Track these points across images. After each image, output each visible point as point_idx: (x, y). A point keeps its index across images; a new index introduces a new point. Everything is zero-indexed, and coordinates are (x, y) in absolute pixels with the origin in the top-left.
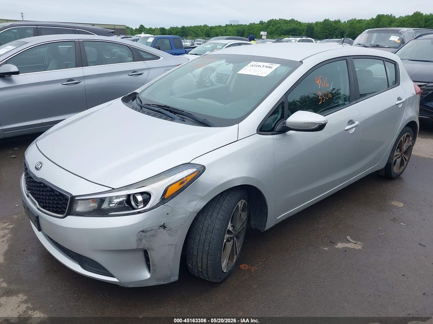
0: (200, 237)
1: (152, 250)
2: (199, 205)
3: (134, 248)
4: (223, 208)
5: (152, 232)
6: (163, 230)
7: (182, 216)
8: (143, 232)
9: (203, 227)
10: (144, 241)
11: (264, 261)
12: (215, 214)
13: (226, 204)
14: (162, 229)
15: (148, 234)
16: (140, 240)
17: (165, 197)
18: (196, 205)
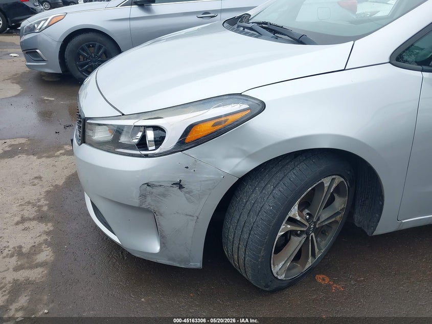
0: (240, 217)
1: (161, 215)
2: (244, 166)
3: (137, 205)
4: (286, 180)
5: (161, 189)
6: (179, 191)
7: (211, 176)
8: (148, 185)
9: (247, 202)
10: (149, 199)
11: (361, 281)
12: (270, 187)
13: (295, 175)
14: (176, 188)
15: (155, 190)
16: (143, 196)
17: (187, 141)
18: (237, 165)
